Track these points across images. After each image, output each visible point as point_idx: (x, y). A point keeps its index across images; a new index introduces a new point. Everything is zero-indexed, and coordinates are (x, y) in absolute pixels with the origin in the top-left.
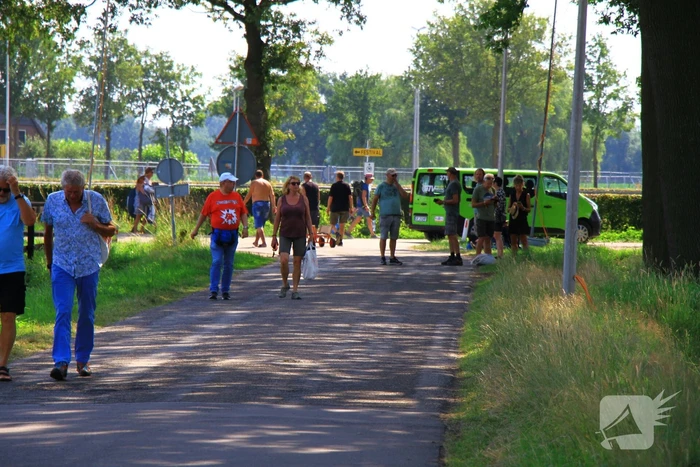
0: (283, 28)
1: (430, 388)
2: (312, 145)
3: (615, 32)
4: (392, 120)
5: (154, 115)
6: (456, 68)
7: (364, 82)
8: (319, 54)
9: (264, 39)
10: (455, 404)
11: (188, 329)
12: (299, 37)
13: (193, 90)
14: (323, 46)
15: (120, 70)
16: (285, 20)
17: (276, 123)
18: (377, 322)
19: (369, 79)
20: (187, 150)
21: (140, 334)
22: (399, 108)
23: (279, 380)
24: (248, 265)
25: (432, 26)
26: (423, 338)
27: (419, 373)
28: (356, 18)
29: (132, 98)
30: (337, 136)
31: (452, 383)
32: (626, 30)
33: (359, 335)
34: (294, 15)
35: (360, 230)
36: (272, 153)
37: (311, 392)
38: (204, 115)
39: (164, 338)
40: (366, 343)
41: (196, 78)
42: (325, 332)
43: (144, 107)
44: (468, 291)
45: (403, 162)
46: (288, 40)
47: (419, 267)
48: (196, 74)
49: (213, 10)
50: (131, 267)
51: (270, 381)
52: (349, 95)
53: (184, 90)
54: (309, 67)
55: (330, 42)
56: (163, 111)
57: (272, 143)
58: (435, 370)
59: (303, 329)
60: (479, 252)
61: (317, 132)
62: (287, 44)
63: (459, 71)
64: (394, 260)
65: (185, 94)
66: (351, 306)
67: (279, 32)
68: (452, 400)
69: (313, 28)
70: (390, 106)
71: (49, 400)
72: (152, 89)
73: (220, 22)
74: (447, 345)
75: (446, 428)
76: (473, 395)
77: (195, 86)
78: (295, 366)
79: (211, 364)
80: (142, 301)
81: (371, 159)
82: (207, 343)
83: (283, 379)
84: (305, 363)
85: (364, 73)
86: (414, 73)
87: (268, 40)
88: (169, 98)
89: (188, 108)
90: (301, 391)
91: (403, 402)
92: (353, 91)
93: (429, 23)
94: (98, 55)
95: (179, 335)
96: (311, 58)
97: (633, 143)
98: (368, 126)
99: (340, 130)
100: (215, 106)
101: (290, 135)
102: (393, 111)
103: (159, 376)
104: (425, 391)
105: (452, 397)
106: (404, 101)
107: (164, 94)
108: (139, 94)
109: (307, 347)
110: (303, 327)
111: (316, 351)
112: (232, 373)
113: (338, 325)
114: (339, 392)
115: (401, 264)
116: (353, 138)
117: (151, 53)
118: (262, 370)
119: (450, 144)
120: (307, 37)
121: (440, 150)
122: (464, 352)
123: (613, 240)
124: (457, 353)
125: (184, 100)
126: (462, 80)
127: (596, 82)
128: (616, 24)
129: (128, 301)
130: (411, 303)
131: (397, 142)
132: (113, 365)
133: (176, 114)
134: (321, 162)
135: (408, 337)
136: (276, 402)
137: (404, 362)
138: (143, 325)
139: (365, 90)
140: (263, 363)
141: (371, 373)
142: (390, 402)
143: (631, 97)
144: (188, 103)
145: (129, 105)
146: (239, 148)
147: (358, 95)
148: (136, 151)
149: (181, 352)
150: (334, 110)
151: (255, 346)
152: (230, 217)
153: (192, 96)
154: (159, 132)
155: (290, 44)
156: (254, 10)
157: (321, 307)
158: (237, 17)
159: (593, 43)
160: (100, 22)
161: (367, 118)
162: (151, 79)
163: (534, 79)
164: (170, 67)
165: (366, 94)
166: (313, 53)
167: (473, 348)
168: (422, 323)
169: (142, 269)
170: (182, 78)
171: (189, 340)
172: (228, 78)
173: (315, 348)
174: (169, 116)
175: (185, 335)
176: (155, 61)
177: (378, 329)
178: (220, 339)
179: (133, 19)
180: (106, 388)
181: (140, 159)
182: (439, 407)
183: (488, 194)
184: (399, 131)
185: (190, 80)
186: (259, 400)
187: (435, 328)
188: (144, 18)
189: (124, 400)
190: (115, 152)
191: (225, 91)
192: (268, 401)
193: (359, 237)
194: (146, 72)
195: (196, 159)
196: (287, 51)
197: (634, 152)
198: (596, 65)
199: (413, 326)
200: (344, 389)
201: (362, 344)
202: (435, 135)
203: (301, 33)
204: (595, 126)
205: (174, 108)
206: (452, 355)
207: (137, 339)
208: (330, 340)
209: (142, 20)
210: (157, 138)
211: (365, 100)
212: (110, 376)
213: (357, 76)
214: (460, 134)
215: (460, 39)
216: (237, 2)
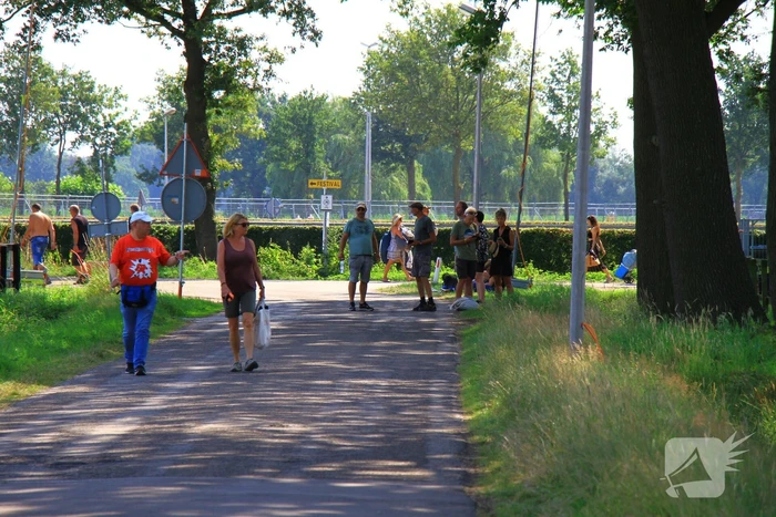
0: (227, 45)
1: (444, 456)
2: (248, 175)
3: (603, 49)
4: (339, 147)
5: (74, 143)
6: (413, 88)
7: (309, 104)
8: (269, 74)
9: (206, 57)
10: (476, 475)
11: (151, 388)
12: (246, 55)
13: (117, 115)
14: (273, 65)
15: (34, 92)
16: (228, 35)
17: (220, 152)
18: (363, 378)
19: (314, 102)
20: (111, 182)
21: (97, 395)
22: (347, 134)
23: (270, 449)
24: (199, 313)
25: (385, 42)
26: (418, 396)
27: (426, 439)
28: (310, 33)
29: (48, 124)
30: (279, 166)
31: (465, 450)
32: (615, 46)
33: (346, 394)
34: (239, 31)
35: (317, 271)
36: (216, 184)
37: (310, 463)
38: (130, 142)
39: (124, 400)
40: (356, 403)
41: (121, 101)
42: (308, 390)
43: (62, 134)
44: (453, 340)
45: (352, 194)
46: (232, 59)
47: (392, 313)
48: (121, 97)
49: (147, 26)
50: (70, 316)
51: (259, 450)
52: (292, 120)
53: (106, 114)
54: (257, 88)
55: (280, 60)
56: (83, 138)
57: (216, 174)
58: (442, 434)
59: (282, 387)
60: (459, 296)
61: (255, 161)
62: (232, 62)
63: (415, 92)
64: (364, 306)
65: (108, 119)
66: (329, 359)
67: (222, 50)
68: (472, 470)
69: (260, 44)
70: (338, 131)
71: (10, 477)
72: (70, 114)
73: (156, 39)
74: (448, 404)
75: (475, 505)
76: (496, 464)
77: (119, 109)
78: (284, 432)
79: (188, 431)
80: (91, 357)
81: (329, 191)
82: (176, 405)
83: (274, 448)
84: (295, 428)
85: (308, 94)
86: (365, 95)
87: (210, 59)
88: (90, 123)
89: (112, 134)
90: (298, 462)
91: (417, 473)
92: (296, 115)
93: (381, 39)
94: (9, 75)
95: (141, 395)
96: (259, 78)
97: (602, 171)
98: (313, 153)
99: (282, 158)
100: (143, 133)
101: (237, 164)
102: (340, 137)
103: (130, 445)
104: (440, 459)
105: (471, 467)
106: (354, 126)
107: (84, 119)
108: (56, 119)
109: (292, 409)
110: (281, 384)
111: (304, 414)
112: (213, 441)
113: (320, 382)
114: (341, 462)
115: (372, 310)
116: (297, 167)
117: (70, 73)
118: (247, 437)
119: (404, 174)
120: (254, 55)
121: (392, 179)
122: (470, 413)
123: (598, 280)
124: (462, 413)
125: (107, 125)
126: (418, 102)
127: (566, 104)
128: (605, 39)
129: (73, 356)
130: (394, 355)
131: (345, 170)
132: (74, 432)
133: (98, 141)
134: (259, 194)
135: (402, 395)
136: (274, 475)
137: (407, 426)
138: (97, 384)
139: (310, 114)
140: (247, 428)
141: (373, 439)
142: (403, 474)
143: (604, 120)
144: (112, 130)
145: (45, 132)
146: (187, 180)
147: (304, 118)
148: (53, 183)
149: (149, 415)
150: (276, 136)
151: (233, 408)
152: (142, 268)
153: (116, 122)
154: (79, 161)
155: (236, 63)
156: (195, 25)
157: (294, 361)
158: (175, 32)
159: (563, 61)
160: (19, 38)
161: (313, 146)
162: (69, 103)
163: (498, 101)
164: (91, 89)
165: (311, 118)
166: (261, 73)
167: (481, 408)
168: (414, 379)
169: (82, 318)
170: (105, 101)
171: (154, 402)
172: (156, 100)
173: (301, 409)
174: (90, 144)
175: (149, 395)
176: (73, 82)
177: (366, 386)
178: (190, 400)
179: (57, 36)
180: (71, 460)
181: (58, 190)
182: (460, 479)
183: (469, 231)
184: (347, 158)
185: (114, 103)
186: (253, 473)
187: (430, 385)
188: (71, 33)
189: (97, 475)
190: (28, 184)
191: (153, 115)
192: (265, 474)
193: (316, 278)
194: (64, 94)
195: (121, 191)
196: (231, 72)
197: (603, 181)
198: (566, 85)
199: (404, 382)
200: (346, 458)
201: (353, 404)
202: (388, 164)
203: (248, 50)
204: (566, 152)
205: (96, 135)
206: (458, 416)
207: (93, 401)
208: (314, 400)
209: (68, 37)
210: (76, 169)
211: (310, 124)
212: (74, 445)
213: (300, 98)
214: (416, 163)
215: (416, 56)
216: (176, 15)
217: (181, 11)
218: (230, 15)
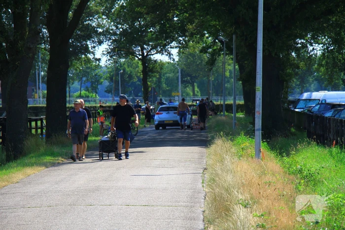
4: (168, 79)
6: (194, 61)
16: (152, 59)
22: (171, 74)
98: (161, 82)
102: (168, 75)
121: (187, 89)
126: (196, 65)
156: (144, 57)
158: (140, 59)
161: (161, 79)
202: (186, 84)
214: (195, 84)
216: (139, 55)
217: (141, 53)
218: (152, 55)
